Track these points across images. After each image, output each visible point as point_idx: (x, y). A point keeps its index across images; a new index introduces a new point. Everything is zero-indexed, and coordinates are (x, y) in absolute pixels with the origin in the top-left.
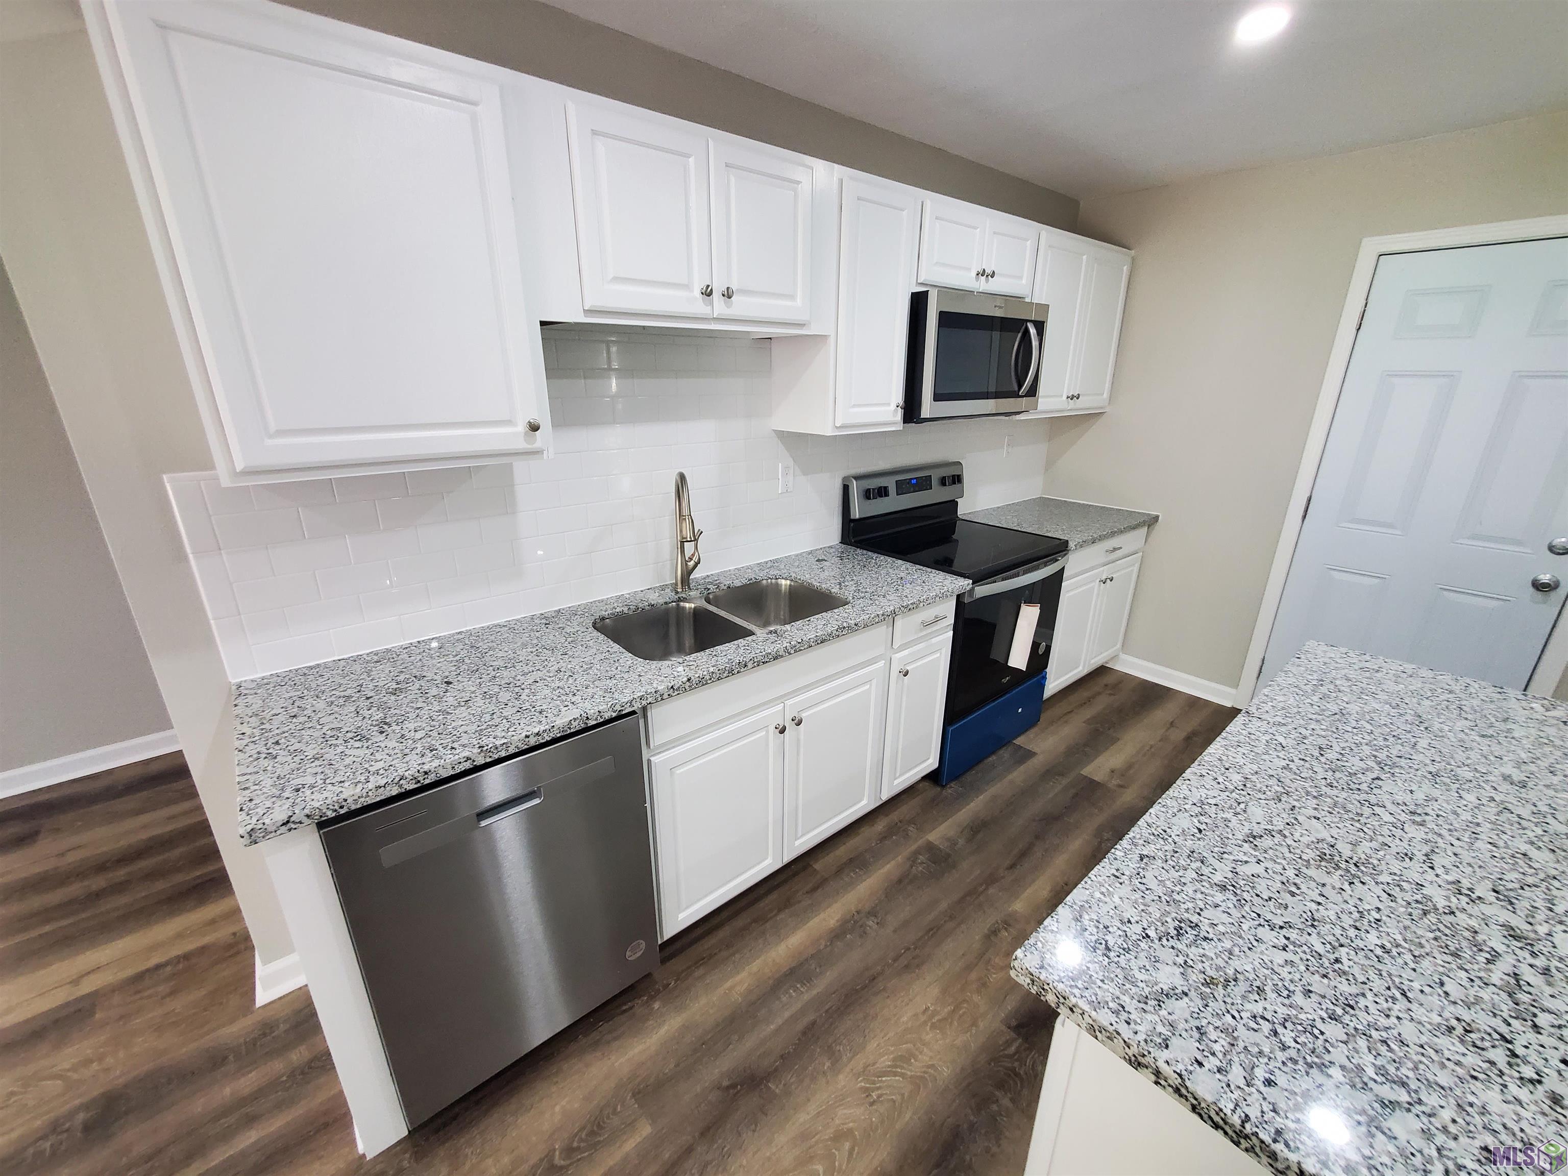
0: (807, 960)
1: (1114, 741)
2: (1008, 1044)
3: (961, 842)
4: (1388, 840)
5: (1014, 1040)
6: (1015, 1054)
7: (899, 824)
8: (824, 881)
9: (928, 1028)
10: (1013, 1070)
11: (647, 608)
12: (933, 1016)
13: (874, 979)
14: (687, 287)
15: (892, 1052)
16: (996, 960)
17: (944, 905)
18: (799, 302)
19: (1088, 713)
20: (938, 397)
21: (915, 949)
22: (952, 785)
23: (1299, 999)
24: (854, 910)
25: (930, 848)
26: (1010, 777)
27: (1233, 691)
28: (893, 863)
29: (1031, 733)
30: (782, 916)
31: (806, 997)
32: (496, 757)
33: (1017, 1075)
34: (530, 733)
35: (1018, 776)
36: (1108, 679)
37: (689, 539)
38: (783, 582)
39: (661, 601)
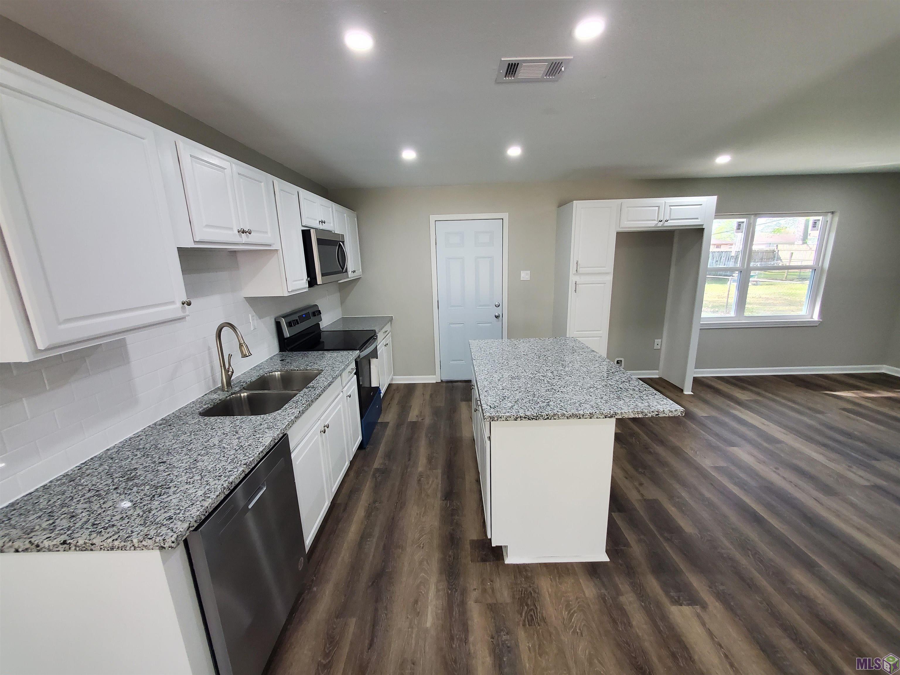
0: (364, 530)
1: (411, 407)
2: (446, 504)
3: (387, 462)
4: (518, 371)
5: (448, 501)
6: (450, 506)
7: (359, 469)
8: (346, 505)
9: (422, 518)
10: (452, 509)
11: (219, 402)
12: (420, 514)
13: (393, 518)
14: (231, 229)
15: (417, 531)
16: (426, 487)
17: (397, 484)
18: (269, 235)
19: (396, 401)
20: (323, 275)
21: (399, 501)
22: (368, 446)
23: (528, 397)
24: (367, 505)
25: (377, 470)
26: (386, 434)
27: (435, 376)
28: (368, 482)
29: (382, 416)
30: (340, 526)
31: (375, 540)
32: (251, 467)
33: (454, 509)
34: (259, 452)
35: (389, 432)
36: (394, 388)
37: (248, 355)
38: (276, 373)
39: (224, 397)
